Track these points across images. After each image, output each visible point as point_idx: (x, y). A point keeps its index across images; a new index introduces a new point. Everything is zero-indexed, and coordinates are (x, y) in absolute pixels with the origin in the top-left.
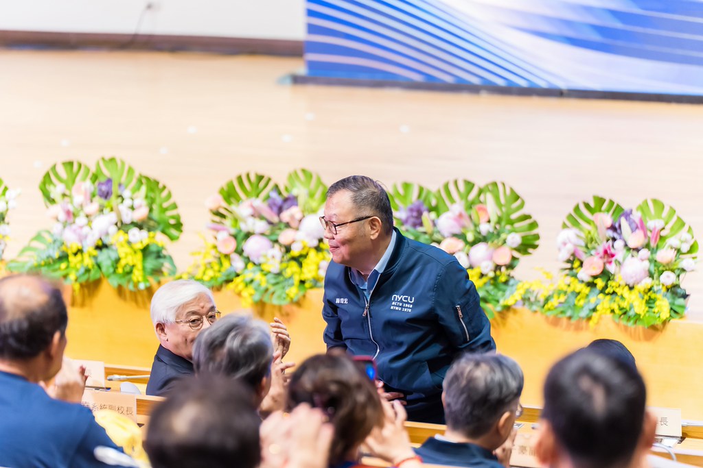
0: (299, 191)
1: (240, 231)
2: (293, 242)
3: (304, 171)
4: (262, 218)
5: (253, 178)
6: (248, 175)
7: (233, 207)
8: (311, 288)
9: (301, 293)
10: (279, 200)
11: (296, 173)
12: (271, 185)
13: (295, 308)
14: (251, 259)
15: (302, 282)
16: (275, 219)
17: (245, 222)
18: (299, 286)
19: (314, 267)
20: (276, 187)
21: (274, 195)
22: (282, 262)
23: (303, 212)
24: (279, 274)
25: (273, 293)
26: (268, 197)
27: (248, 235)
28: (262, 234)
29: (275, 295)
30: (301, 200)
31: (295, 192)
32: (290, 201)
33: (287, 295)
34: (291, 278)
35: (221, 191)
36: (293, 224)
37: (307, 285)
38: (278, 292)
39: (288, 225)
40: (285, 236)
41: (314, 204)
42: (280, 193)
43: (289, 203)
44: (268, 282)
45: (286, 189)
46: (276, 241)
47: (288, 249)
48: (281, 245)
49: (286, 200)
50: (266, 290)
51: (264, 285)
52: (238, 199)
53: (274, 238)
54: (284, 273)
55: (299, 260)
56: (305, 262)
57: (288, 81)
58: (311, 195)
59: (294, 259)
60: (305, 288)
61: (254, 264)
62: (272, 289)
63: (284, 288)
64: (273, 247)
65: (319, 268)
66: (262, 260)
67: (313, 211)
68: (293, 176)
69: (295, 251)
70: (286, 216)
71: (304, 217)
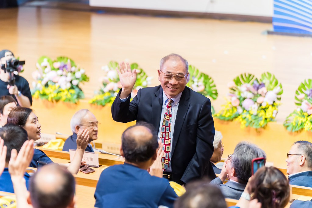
0: (266, 81)
1: (241, 97)
2: (263, 102)
3: (268, 73)
4: (250, 92)
5: (247, 75)
6: (245, 74)
7: (239, 87)
8: (270, 121)
9: (265, 124)
10: (257, 84)
11: (265, 74)
12: (254, 78)
13: (263, 130)
14: (245, 108)
15: (266, 119)
16: (256, 92)
17: (243, 93)
18: (264, 121)
19: (271, 113)
20: (257, 80)
21: (256, 83)
22: (258, 110)
23: (267, 90)
24: (257, 115)
25: (254, 123)
26: (253, 83)
27: (244, 99)
28: (251, 99)
29: (254, 124)
30: (266, 85)
31: (264, 81)
32: (262, 85)
33: (259, 124)
34: (261, 117)
35: (234, 80)
36: (263, 95)
37: (268, 120)
38: (256, 123)
39: (261, 95)
40: (260, 100)
41: (272, 87)
42: (258, 82)
43: (261, 86)
44: (252, 118)
45: (261, 80)
46: (256, 102)
47: (261, 105)
48: (258, 103)
49: (260, 85)
50: (251, 122)
51: (250, 120)
52: (241, 83)
53: (255, 100)
54: (258, 115)
55: (265, 109)
56: (267, 111)
57: (266, 33)
58: (271, 83)
59: (263, 109)
60: (267, 122)
61: (247, 111)
62: (253, 121)
63: (258, 121)
64: (255, 104)
65: (273, 113)
66: (249, 109)
67: (271, 90)
68: (264, 75)
69: (263, 106)
70: (260, 91)
71: (267, 92)
